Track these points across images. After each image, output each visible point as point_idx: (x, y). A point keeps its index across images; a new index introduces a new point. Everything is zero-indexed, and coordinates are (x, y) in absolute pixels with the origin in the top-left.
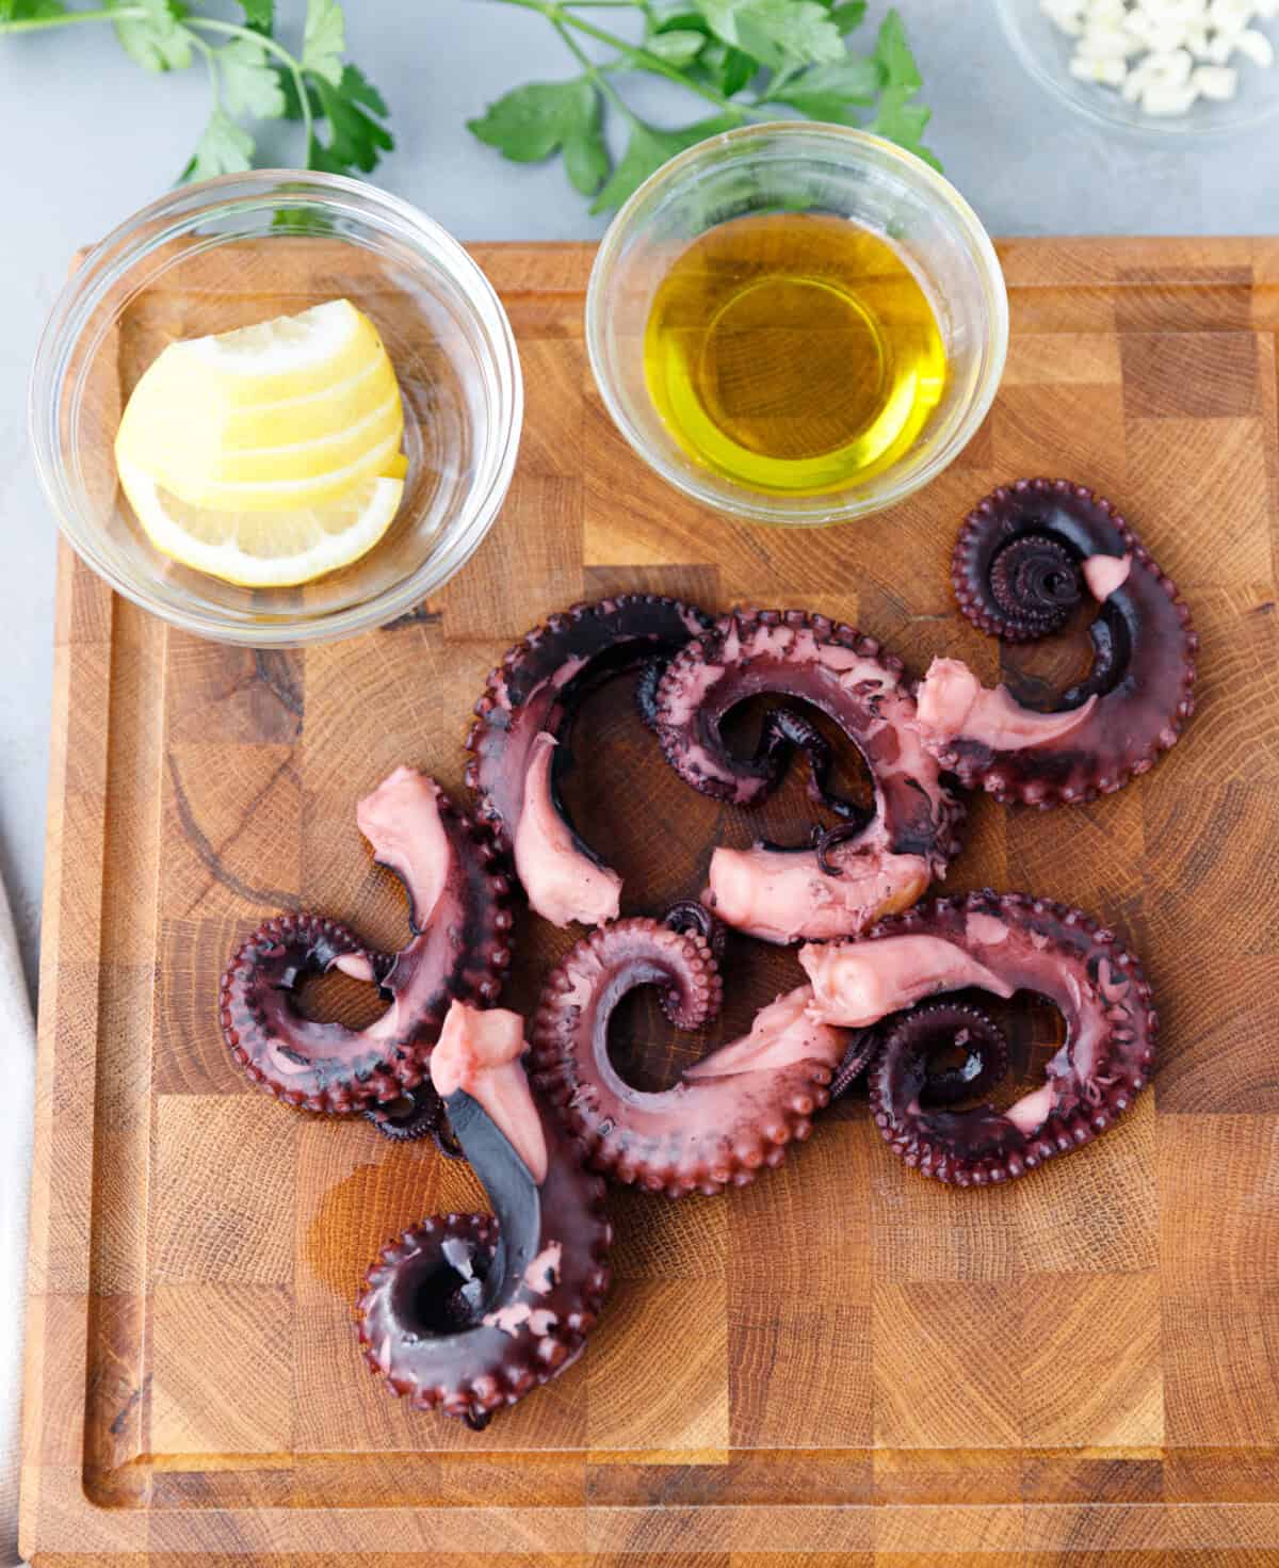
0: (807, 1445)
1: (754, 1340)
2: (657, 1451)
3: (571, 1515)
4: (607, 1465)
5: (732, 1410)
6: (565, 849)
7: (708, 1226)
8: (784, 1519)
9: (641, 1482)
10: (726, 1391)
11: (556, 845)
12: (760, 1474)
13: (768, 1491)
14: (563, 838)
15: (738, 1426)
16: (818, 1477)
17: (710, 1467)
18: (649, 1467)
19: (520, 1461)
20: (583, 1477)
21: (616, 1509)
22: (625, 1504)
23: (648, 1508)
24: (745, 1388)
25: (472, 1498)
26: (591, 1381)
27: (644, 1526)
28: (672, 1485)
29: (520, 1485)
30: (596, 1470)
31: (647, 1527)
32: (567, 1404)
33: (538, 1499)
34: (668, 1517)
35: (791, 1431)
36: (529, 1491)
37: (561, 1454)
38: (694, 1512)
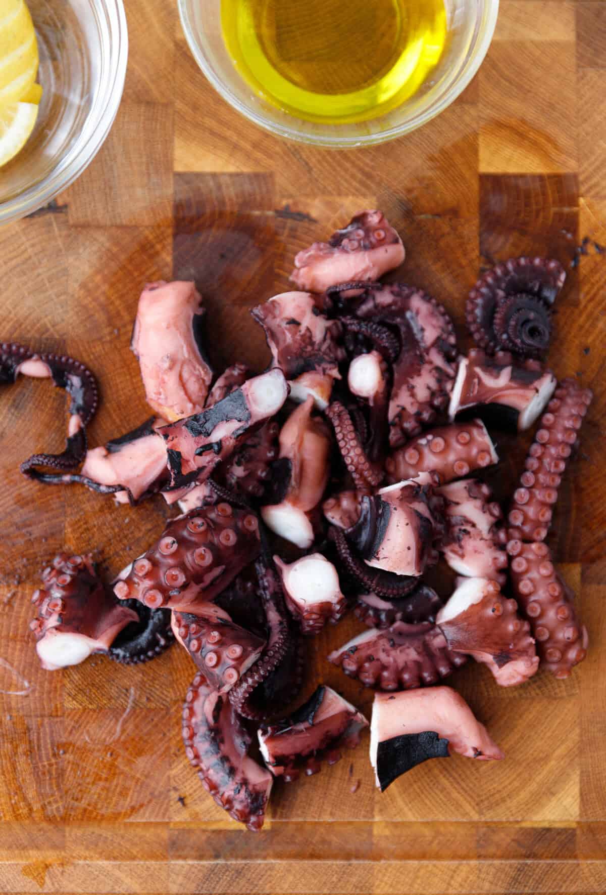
0: (326, 818)
3: (157, 867)
4: (184, 830)
8: (310, 870)
9: (208, 841)
12: (293, 836)
13: (299, 850)
18: (214, 831)
20: (167, 838)
21: (190, 862)
22: (195, 858)
23: (212, 862)
25: (87, 853)
26: (173, 772)
27: (210, 875)
28: (230, 843)
29: (122, 843)
30: (176, 833)
31: (212, 876)
32: (155, 789)
33: (135, 853)
34: (227, 868)
35: (316, 808)
36: (128, 847)
37: (151, 823)
38: (246, 865)
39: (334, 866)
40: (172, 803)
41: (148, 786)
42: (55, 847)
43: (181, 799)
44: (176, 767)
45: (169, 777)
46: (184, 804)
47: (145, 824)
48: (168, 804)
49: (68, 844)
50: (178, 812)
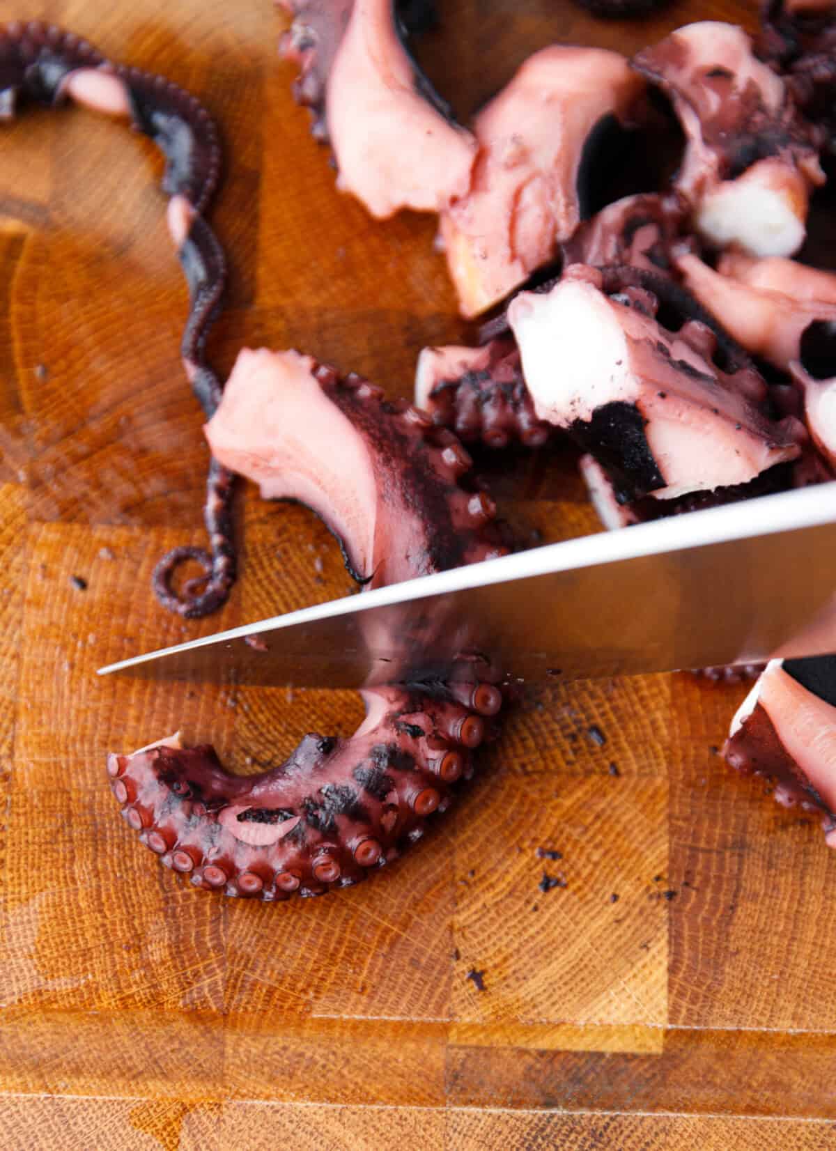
0: (785, 1026)
1: (707, 867)
2: (557, 1026)
3: (423, 1118)
4: (478, 1048)
5: (672, 970)
6: (403, 89)
7: (642, 699)
8: (749, 1136)
9: (529, 1075)
10: (663, 942)
11: (388, 79)
12: (709, 1069)
13: (721, 1096)
14: (401, 72)
15: (681, 994)
16: (798, 1079)
17: (634, 1057)
18: (542, 1054)
19: (347, 1036)
20: (439, 1064)
21: (495, 1111)
22: (505, 1105)
23: (540, 1112)
24: (694, 939)
25: (271, 1089)
26: (460, 919)
27: (535, 1138)
28: (577, 1080)
29: (345, 1072)
30: (462, 1054)
31: (540, 1140)
32: (422, 952)
33: (373, 1092)
34: (572, 1127)
35: (762, 1004)
36: (359, 1080)
37: (411, 1026)
38: (612, 1119)
39: (802, 1129)
40: (457, 982)
41: (407, 943)
42: (202, 1075)
43: (477, 976)
44: (468, 906)
45: (451, 928)
46: (482, 987)
47: (397, 1027)
48: (448, 984)
49: (231, 1071)
50: (468, 1002)
